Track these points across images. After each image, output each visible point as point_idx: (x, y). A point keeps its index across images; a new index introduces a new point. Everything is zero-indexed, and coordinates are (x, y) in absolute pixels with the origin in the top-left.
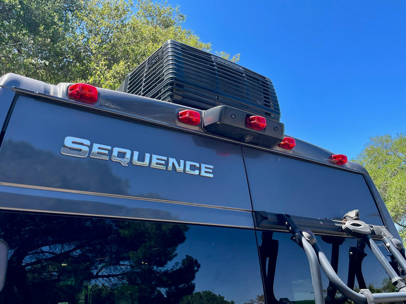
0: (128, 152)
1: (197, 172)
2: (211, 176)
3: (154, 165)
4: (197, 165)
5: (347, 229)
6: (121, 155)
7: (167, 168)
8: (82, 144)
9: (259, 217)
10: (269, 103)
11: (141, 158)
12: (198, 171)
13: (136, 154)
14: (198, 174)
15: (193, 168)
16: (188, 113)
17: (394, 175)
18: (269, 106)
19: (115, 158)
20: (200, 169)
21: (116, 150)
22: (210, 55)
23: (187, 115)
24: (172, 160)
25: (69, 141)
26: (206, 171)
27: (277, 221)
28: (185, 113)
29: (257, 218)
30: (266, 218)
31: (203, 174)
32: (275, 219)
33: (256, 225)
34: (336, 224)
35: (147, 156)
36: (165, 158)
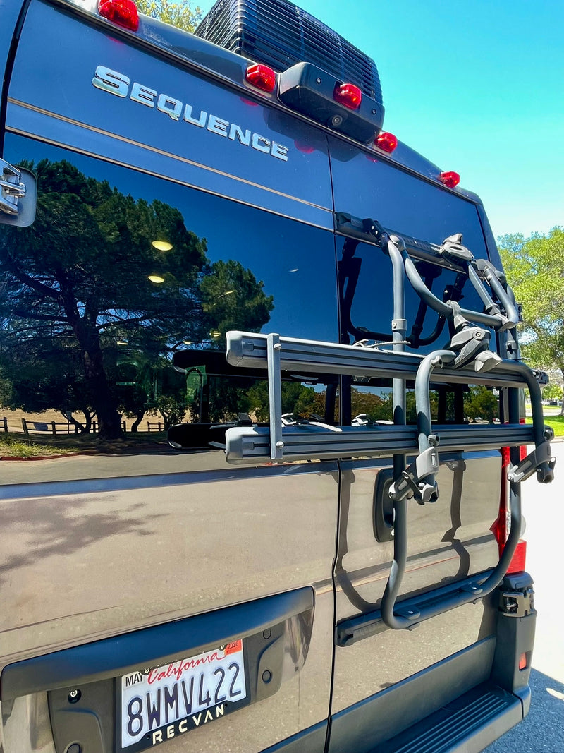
0: (179, 104)
1: (266, 150)
2: (286, 158)
3: (211, 128)
4: (269, 142)
5: (445, 252)
6: (171, 105)
7: (228, 134)
8: (120, 80)
9: (341, 219)
10: (370, 90)
11: (196, 115)
12: (269, 149)
13: (189, 108)
14: (268, 152)
15: (262, 143)
16: (258, 68)
17: (518, 284)
18: (369, 95)
19: (161, 106)
20: (271, 146)
21: (163, 98)
22: (295, 6)
23: (257, 71)
24: (235, 128)
25: (102, 71)
26: (279, 151)
27: (362, 227)
28: (255, 69)
29: (338, 220)
30: (349, 221)
31: (274, 153)
32: (361, 225)
33: (336, 228)
34: (433, 248)
35: (204, 114)
36: (227, 123)
